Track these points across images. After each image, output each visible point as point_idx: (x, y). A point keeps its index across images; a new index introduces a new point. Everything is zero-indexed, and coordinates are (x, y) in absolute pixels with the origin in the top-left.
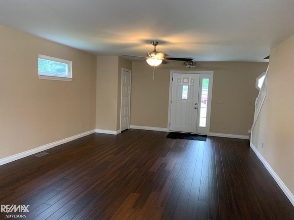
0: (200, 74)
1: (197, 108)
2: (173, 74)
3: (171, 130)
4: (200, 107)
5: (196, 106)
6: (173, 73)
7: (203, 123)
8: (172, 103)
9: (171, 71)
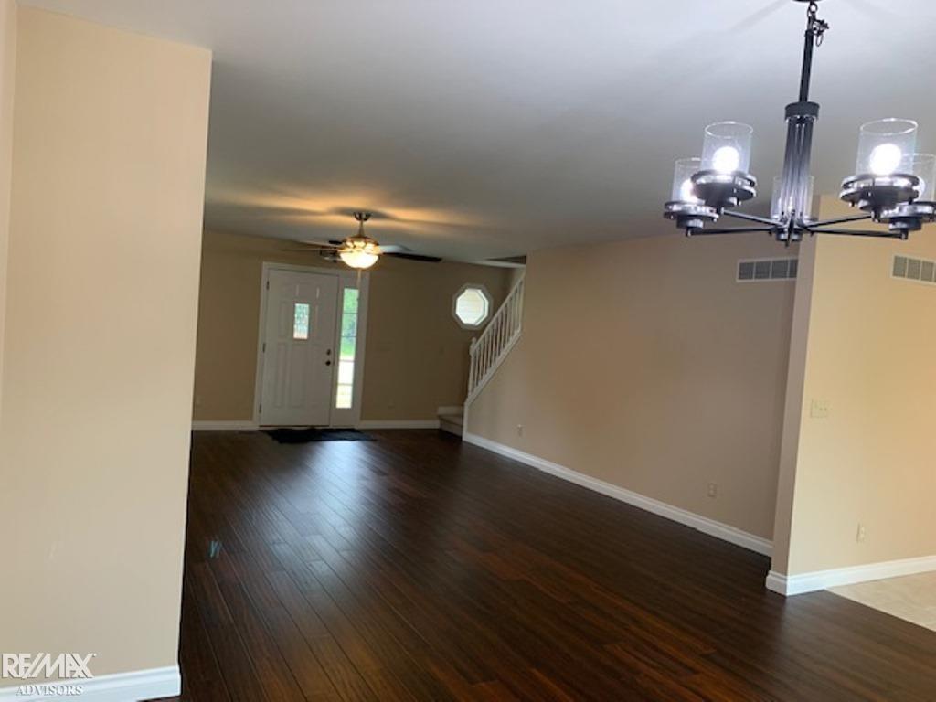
0: (338, 276)
1: (332, 363)
2: (271, 271)
3: (262, 424)
4: (338, 360)
5: (330, 358)
6: (269, 269)
7: (344, 399)
8: (266, 350)
9: (264, 263)
